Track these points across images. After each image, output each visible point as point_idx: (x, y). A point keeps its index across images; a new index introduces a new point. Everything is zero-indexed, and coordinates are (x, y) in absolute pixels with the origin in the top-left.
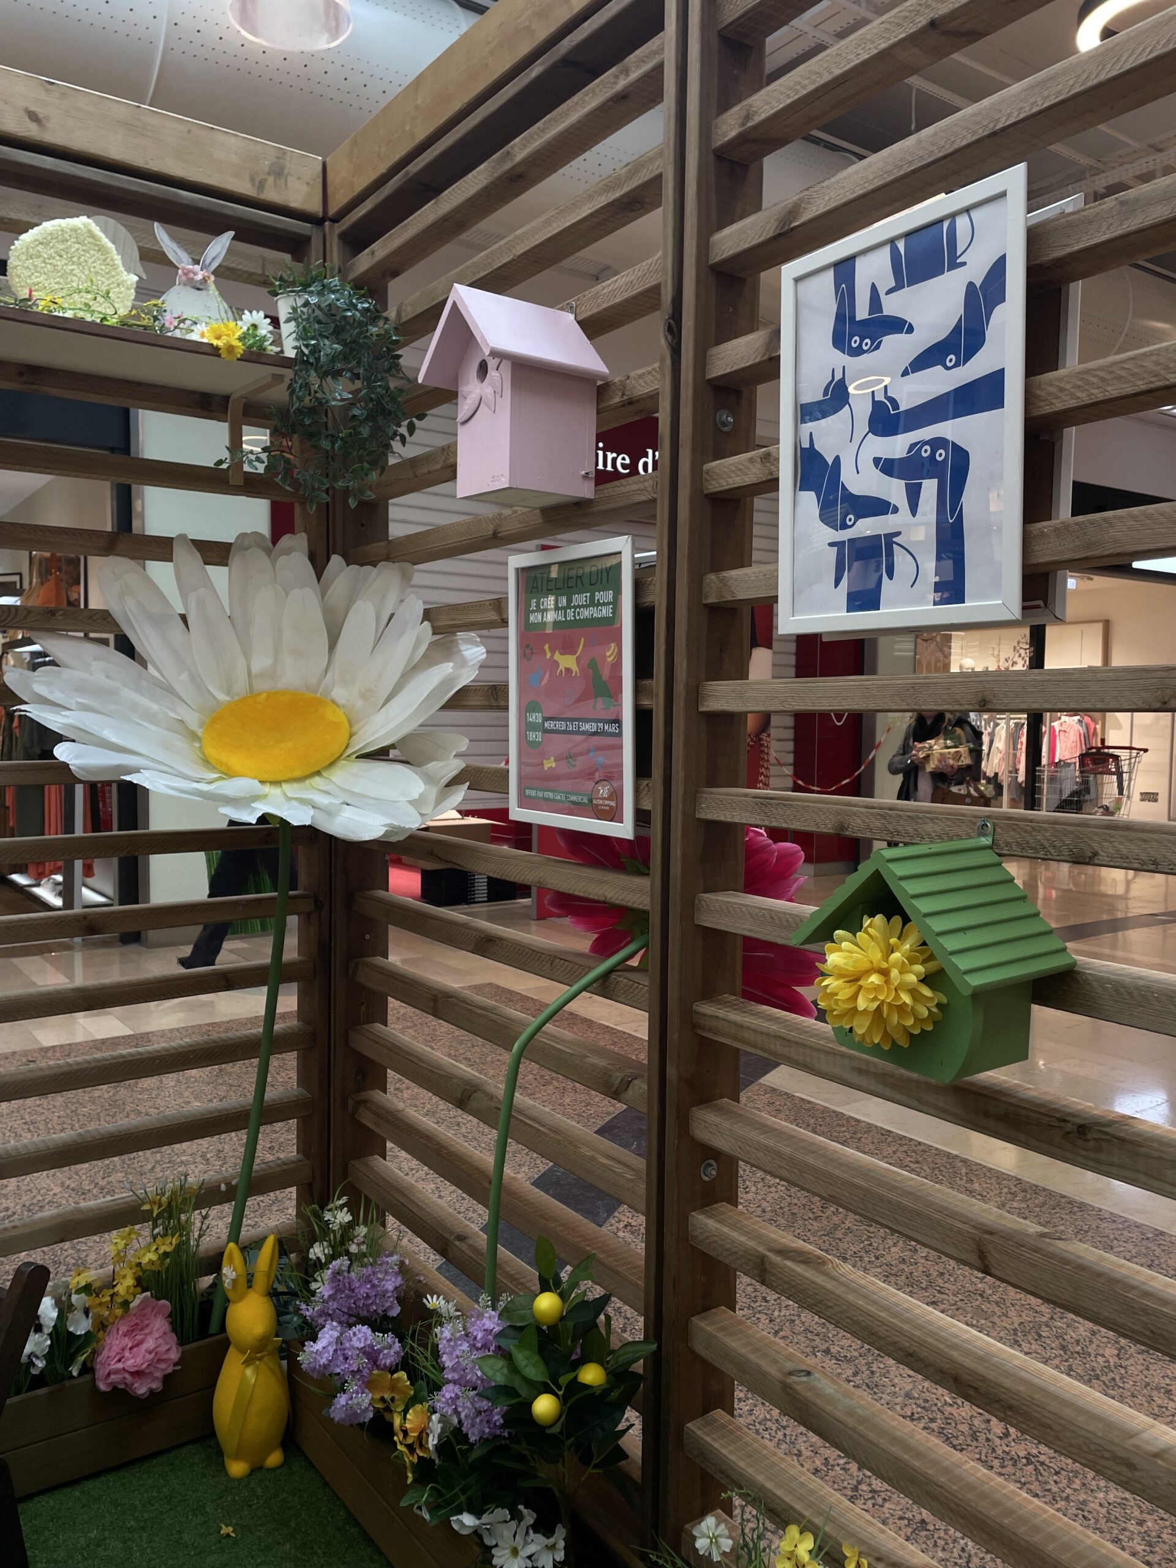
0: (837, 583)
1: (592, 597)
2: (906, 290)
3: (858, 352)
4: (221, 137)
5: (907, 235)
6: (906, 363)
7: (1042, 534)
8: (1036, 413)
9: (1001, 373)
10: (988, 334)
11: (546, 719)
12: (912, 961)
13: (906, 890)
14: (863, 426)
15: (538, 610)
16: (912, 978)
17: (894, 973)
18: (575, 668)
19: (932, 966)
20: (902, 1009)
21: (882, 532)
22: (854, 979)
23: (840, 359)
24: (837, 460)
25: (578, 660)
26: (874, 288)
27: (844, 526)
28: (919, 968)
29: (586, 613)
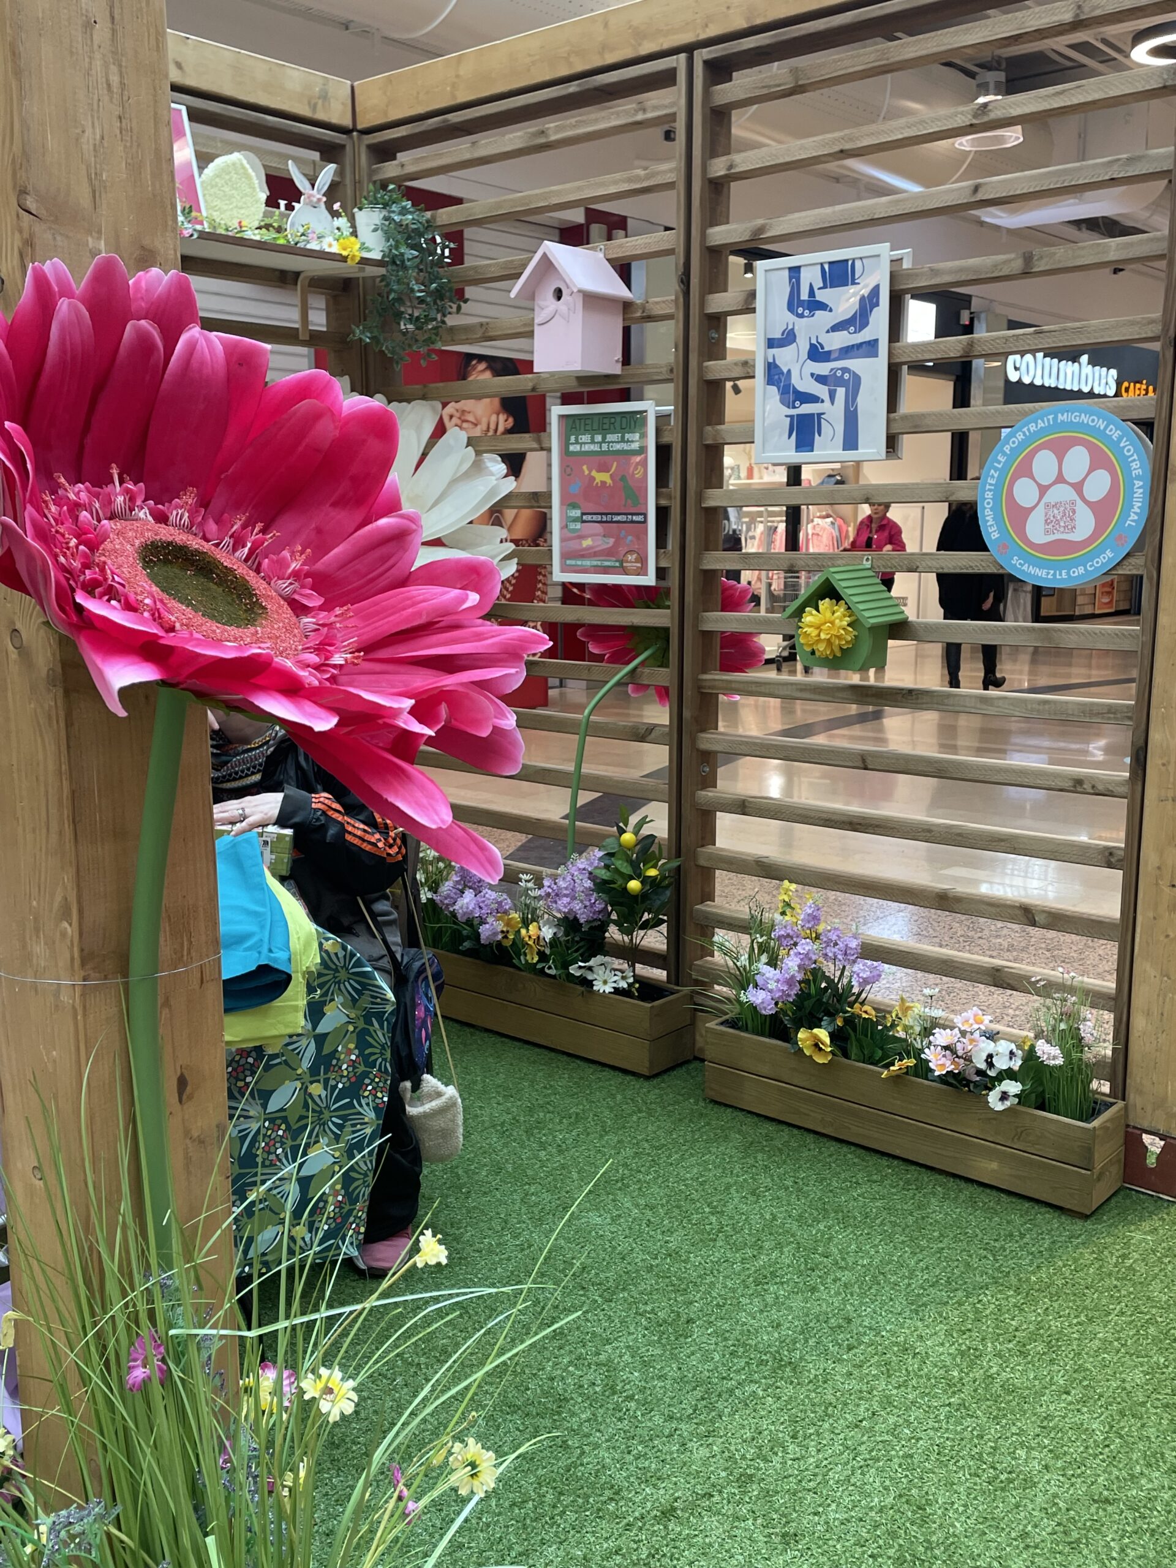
0: (790, 436)
1: (623, 437)
2: (828, 290)
3: (801, 316)
4: (289, 71)
5: (830, 263)
6: (829, 327)
7: (895, 420)
8: (892, 361)
9: (876, 341)
10: (871, 320)
11: (583, 514)
12: (845, 616)
13: (840, 586)
14: (804, 354)
15: (577, 442)
16: (845, 623)
17: (837, 621)
18: (609, 481)
19: (853, 618)
20: (839, 637)
21: (816, 412)
22: (818, 628)
23: (791, 318)
24: (789, 371)
25: (612, 476)
26: (811, 286)
27: (794, 407)
28: (848, 619)
29: (618, 447)
